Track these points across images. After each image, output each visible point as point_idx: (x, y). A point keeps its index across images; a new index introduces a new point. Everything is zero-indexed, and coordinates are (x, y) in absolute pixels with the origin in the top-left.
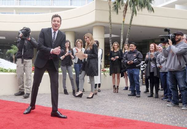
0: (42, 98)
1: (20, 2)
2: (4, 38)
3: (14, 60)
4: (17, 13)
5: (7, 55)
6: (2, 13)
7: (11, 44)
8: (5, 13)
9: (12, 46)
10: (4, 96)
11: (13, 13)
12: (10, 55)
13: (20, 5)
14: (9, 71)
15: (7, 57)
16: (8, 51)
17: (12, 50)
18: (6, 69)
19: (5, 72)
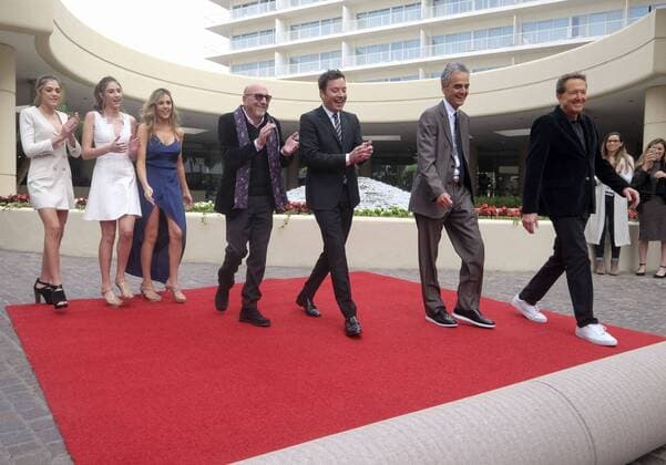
0: (492, 281)
1: (434, 48)
2: (398, 138)
4: (427, 77)
8: (399, 80)
10: (401, 270)
11: (417, 77)
13: (434, 54)
16: (408, 168)
19: (402, 216)
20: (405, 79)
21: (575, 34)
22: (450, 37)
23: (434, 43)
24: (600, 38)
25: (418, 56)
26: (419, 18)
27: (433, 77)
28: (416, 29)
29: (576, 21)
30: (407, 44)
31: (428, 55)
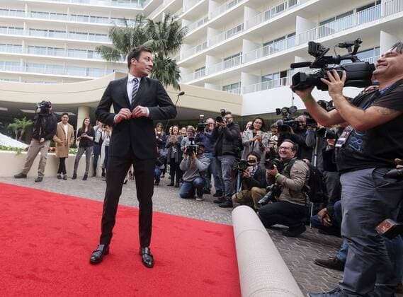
1: (27, 68)
2: (6, 109)
3: (17, 136)
5: (9, 130)
7: (13, 118)
8: (8, 80)
11: (18, 81)
12: (12, 130)
13: (27, 71)
14: (9, 149)
16: (10, 125)
17: (14, 125)
18: (5, 147)
19: (4, 150)
20: (11, 80)
21: (87, 75)
22: (35, 65)
23: (27, 66)
24: (98, 78)
25: (19, 71)
26: (20, 52)
28: (19, 57)
29: (88, 70)
30: (14, 63)
31: (23, 71)
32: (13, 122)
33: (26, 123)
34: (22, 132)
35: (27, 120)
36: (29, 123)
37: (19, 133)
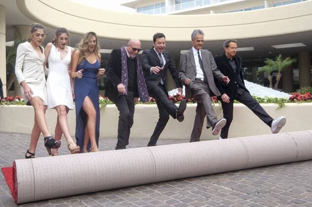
2: (252, 49)
3: (271, 83)
4: (270, 6)
5: (258, 76)
6: (245, 10)
7: (264, 58)
8: (251, 9)
9: (266, 60)
11: (263, 7)
12: (263, 76)
14: (266, 100)
15: (258, 79)
16: (260, 69)
17: (266, 68)
18: (260, 98)
27: (274, 6)
32: (263, 64)
33: (281, 63)
34: (278, 76)
35: (283, 59)
36: (287, 62)
37: (274, 78)
